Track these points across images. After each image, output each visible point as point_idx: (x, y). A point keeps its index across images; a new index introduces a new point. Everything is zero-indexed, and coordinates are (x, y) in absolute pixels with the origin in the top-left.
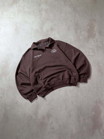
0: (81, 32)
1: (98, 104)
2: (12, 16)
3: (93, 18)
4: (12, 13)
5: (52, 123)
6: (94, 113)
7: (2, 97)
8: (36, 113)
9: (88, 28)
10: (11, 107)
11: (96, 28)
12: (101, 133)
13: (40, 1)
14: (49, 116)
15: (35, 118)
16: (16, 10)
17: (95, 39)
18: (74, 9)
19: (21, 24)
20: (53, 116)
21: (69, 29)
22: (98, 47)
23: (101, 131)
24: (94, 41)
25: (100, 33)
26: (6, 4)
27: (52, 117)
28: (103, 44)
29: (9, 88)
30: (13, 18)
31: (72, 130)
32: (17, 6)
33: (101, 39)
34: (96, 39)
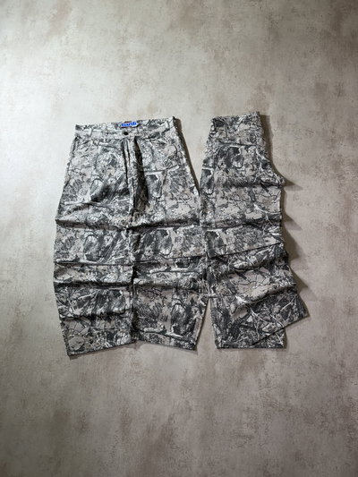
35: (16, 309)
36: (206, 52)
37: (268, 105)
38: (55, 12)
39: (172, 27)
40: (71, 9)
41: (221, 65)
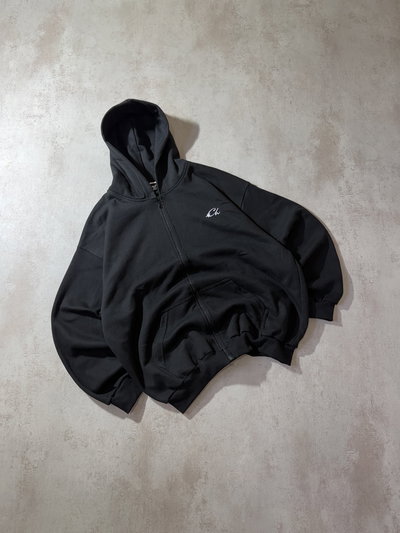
0: (291, 159)
1: (371, 422)
2: (36, 111)
3: (331, 108)
4: (36, 99)
5: (204, 502)
6: (355, 456)
7: (9, 417)
8: (142, 469)
9: (317, 143)
10: (47, 453)
11: (343, 144)
12: (386, 527)
13: (139, 53)
14: (191, 476)
15: (139, 488)
16: (50, 85)
17: (342, 183)
18: (261, 78)
19: (72, 139)
20: (206, 477)
21: (248, 149)
22: (356, 211)
23: (388, 520)
24: (340, 190)
25: (360, 159)
26: (12, 64)
27: (203, 480)
28: (371, 201)
29: (36, 378)
30: (41, 116)
31: (281, 525)
32: (54, 71)
33: (363, 181)
34: (347, 182)
35: (23, 458)
36: (248, 73)
37: (338, 137)
38: (43, 33)
39: (199, 45)
40: (64, 30)
41: (269, 89)
